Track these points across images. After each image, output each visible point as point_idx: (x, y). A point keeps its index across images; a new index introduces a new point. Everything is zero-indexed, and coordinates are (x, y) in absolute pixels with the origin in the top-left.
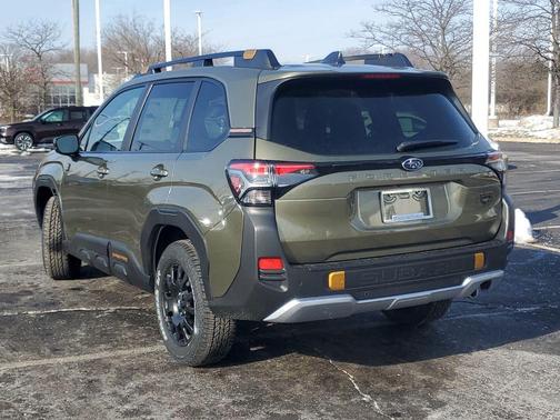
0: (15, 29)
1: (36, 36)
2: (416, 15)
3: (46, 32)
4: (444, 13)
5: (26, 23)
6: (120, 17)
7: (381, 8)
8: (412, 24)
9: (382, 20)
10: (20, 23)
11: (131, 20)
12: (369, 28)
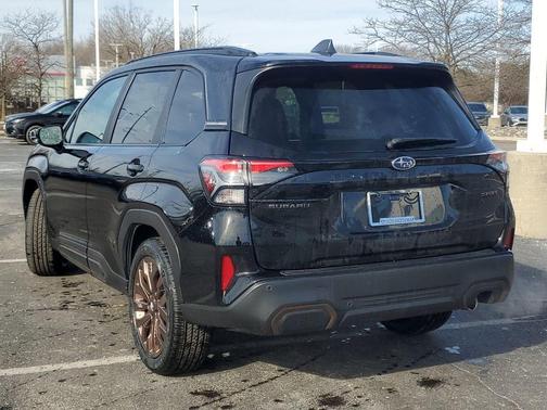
0: (12, 19)
1: (33, 27)
2: (420, 11)
3: (43, 22)
4: (449, 10)
5: (24, 13)
6: (116, 8)
7: (384, 4)
8: (416, 21)
9: (385, 16)
10: (17, 13)
11: (127, 12)
12: (372, 24)
